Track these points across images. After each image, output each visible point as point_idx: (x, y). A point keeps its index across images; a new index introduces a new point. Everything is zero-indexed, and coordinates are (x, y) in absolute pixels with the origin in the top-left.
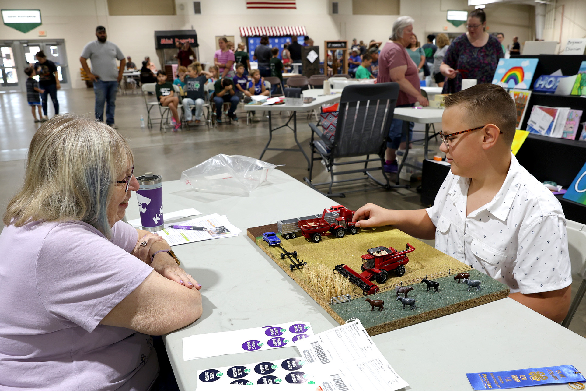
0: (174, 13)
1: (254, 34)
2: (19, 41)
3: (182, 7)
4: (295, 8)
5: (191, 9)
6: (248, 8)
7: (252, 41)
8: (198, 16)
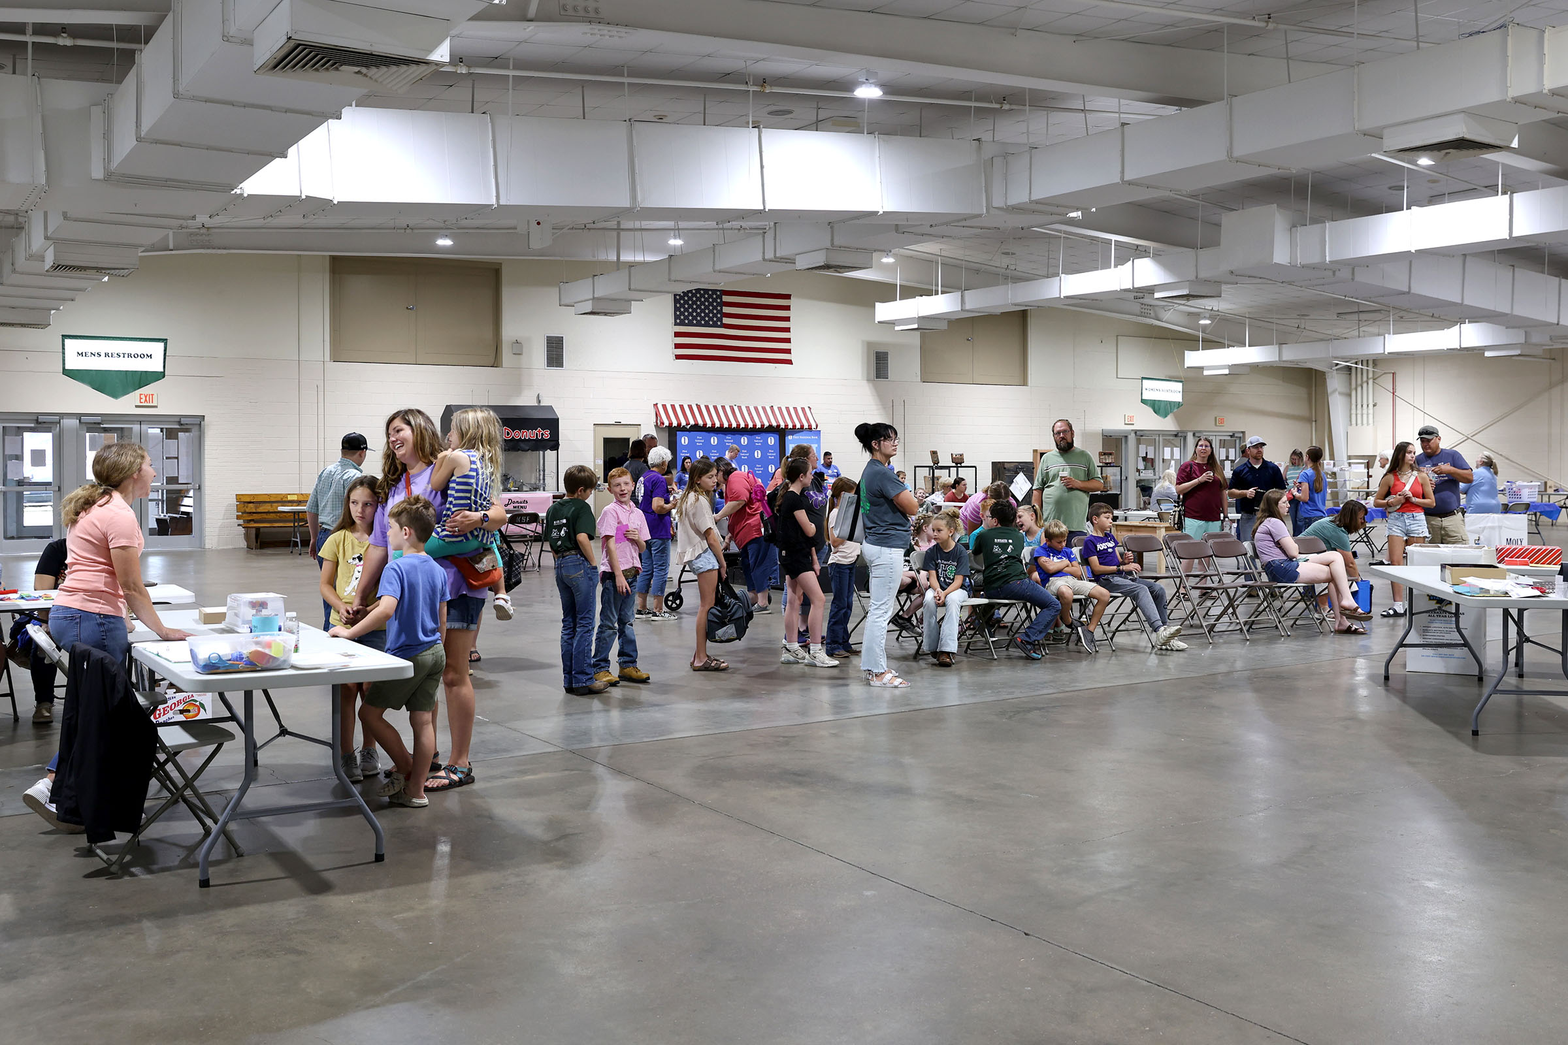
0: (496, 363)
1: (692, 422)
2: (79, 416)
3: (518, 347)
4: (789, 362)
5: (539, 354)
6: (678, 357)
7: (684, 440)
8: (555, 371)
